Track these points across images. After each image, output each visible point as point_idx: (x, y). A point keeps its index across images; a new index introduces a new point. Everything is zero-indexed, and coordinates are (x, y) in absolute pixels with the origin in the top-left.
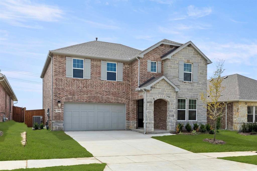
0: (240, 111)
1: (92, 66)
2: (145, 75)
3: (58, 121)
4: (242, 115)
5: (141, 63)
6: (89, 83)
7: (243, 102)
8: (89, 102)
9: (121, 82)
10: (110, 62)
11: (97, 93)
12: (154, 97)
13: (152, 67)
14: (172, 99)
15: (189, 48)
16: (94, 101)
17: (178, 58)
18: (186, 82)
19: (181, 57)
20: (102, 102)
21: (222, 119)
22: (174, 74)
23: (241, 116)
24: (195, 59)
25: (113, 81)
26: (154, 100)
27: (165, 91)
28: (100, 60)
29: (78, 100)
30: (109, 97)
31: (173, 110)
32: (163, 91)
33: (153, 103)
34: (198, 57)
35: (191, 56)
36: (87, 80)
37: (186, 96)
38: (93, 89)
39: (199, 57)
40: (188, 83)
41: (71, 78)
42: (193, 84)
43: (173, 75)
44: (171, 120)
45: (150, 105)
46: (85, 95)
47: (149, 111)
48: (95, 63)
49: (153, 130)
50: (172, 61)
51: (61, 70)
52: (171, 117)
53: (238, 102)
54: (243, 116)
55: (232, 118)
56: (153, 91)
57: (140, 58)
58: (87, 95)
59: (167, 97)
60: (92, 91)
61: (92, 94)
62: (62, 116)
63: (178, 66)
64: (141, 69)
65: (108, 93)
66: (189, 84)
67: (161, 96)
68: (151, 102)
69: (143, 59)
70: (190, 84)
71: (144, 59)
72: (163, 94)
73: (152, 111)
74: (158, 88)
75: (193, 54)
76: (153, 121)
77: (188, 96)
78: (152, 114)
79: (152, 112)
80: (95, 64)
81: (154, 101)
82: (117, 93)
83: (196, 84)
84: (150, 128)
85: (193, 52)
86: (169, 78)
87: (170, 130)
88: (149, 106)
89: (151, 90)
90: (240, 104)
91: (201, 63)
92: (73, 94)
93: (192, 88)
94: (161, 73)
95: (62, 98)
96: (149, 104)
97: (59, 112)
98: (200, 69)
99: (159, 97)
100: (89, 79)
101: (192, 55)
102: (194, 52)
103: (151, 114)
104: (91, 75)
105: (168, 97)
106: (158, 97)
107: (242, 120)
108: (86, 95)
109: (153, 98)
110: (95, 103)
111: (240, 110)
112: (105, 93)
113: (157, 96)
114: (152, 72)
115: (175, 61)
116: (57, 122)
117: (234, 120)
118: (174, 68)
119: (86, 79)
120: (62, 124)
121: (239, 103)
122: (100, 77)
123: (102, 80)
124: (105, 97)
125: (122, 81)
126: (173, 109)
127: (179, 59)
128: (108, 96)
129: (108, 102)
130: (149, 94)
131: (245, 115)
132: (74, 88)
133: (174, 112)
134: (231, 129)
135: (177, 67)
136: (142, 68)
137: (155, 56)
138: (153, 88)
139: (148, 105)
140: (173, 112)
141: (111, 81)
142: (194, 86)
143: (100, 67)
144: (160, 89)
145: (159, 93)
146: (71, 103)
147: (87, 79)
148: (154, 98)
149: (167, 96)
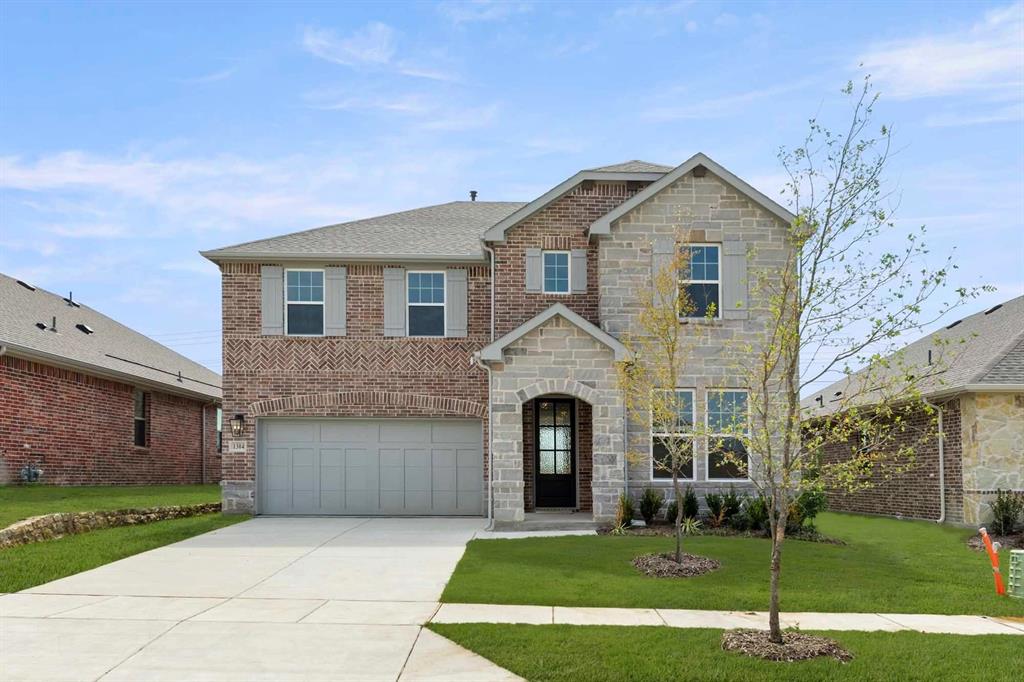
0: (988, 437)
1: (352, 292)
2: (516, 307)
3: (237, 481)
4: (998, 457)
5: (498, 262)
6: (340, 348)
7: (1004, 394)
8: (341, 416)
9: (459, 339)
10: (420, 272)
11: (371, 382)
12: (524, 389)
13: (549, 272)
14: (606, 391)
15: (702, 181)
16: (360, 411)
17: (649, 229)
18: (687, 323)
19: (662, 222)
20: (389, 416)
21: (932, 475)
22: (630, 293)
23: (993, 458)
24: (732, 224)
25: (427, 337)
26: (522, 399)
27: (573, 363)
28: (378, 266)
29: (301, 410)
30: (416, 395)
31: (612, 435)
32: (564, 363)
33: (519, 411)
34: (744, 215)
35: (710, 216)
36: (334, 341)
37: (692, 378)
38: (354, 371)
39: (752, 216)
40: (699, 328)
41: (277, 336)
42: (724, 328)
43: (627, 299)
44: (604, 477)
45: (504, 419)
46: (328, 393)
47: (501, 441)
48: (362, 279)
49: (519, 514)
50: (621, 245)
51: (246, 313)
52: (603, 464)
53: (969, 395)
54: (1007, 460)
55: (958, 471)
56: (517, 363)
57: (495, 244)
58: (333, 390)
59: (583, 386)
60: (353, 376)
61: (352, 387)
62: (249, 465)
63: (647, 261)
64: (500, 286)
65: (413, 380)
66: (703, 327)
67: (552, 382)
68: (512, 408)
69: (504, 247)
70: (709, 328)
71: (511, 247)
72: (564, 374)
73: (515, 442)
74: (540, 350)
75: (723, 205)
76: (518, 482)
77: (698, 379)
78: (516, 453)
79: (516, 447)
80: (361, 281)
81: (521, 403)
82: (445, 380)
83: (738, 330)
84: (509, 508)
85: (722, 198)
86: (607, 309)
87: (598, 518)
88: (502, 422)
89: (509, 361)
90: (983, 406)
91: (762, 237)
92: (284, 389)
93: (720, 347)
94: (589, 294)
95: (250, 406)
96: (500, 413)
97: (242, 450)
98: (758, 263)
99: (543, 386)
100: (342, 337)
101: (719, 209)
102: (728, 198)
103: (511, 454)
104: (348, 320)
105: (587, 384)
106: (541, 387)
107: (999, 477)
108: (331, 393)
109: (515, 392)
110: (364, 420)
111: (987, 432)
112: (400, 384)
113: (537, 384)
114: (550, 293)
115: (633, 242)
116: (234, 483)
117: (966, 476)
118: (630, 270)
119: (331, 337)
120: (250, 492)
121: (980, 400)
122: (380, 325)
123: (388, 338)
124: (398, 397)
125: (464, 334)
126: (611, 431)
127: (654, 232)
128: (410, 393)
129: (411, 415)
130: (498, 376)
131: (1017, 457)
132: (290, 369)
133: (615, 443)
134: (959, 518)
135: (644, 264)
136: (506, 282)
137: (558, 230)
138: (516, 354)
139: (498, 420)
140: (612, 446)
141: (420, 337)
142: (727, 335)
143: (380, 290)
144: (550, 354)
145: (546, 372)
146: (283, 419)
147: (334, 338)
148: (521, 393)
149: (583, 383)
